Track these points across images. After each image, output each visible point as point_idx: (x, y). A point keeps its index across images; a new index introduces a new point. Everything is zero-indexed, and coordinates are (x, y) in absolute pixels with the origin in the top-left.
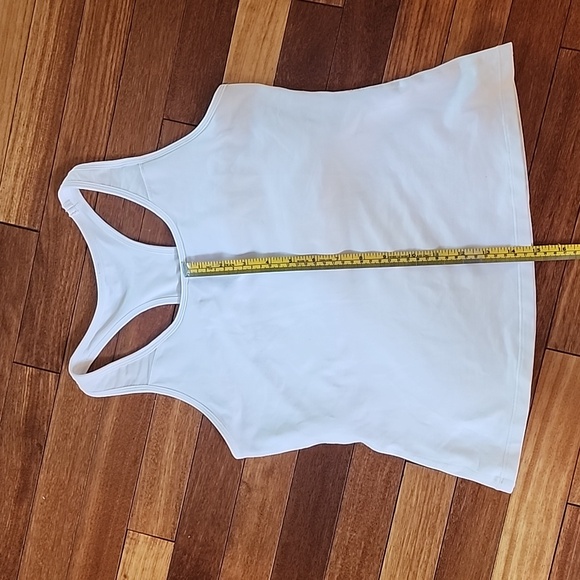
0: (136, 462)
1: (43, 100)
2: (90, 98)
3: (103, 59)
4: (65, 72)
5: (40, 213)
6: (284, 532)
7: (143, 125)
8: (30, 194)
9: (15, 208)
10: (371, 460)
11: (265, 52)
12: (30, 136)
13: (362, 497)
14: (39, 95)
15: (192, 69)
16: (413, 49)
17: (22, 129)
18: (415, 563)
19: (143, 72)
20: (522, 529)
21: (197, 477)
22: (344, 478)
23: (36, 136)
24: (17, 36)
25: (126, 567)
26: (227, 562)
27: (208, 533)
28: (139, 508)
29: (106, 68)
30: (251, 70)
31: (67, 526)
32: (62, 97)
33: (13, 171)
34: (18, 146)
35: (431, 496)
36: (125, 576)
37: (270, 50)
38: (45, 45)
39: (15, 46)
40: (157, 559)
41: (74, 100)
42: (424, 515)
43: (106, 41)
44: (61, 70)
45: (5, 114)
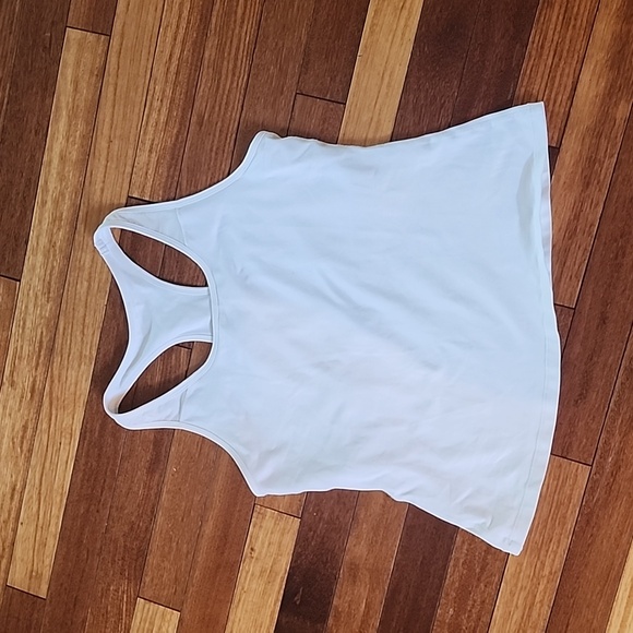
1: (177, 73)
2: (224, 72)
3: (237, 31)
4: (199, 46)
5: (173, 190)
6: (410, 515)
7: (275, 100)
8: (163, 170)
9: (149, 184)
11: (402, 23)
12: (164, 111)
14: (173, 68)
15: (327, 40)
16: (561, 18)
17: (156, 104)
18: (543, 552)
19: (277, 45)
23: (170, 111)
24: (152, 9)
25: (253, 540)
26: (351, 541)
27: (333, 512)
29: (240, 40)
30: (387, 40)
31: (197, 498)
32: (196, 71)
33: (147, 147)
34: (152, 121)
35: (563, 486)
36: (252, 549)
37: (408, 19)
38: (180, 17)
39: (150, 19)
40: (282, 534)
41: (208, 74)
42: (554, 505)
43: (240, 12)
44: (195, 43)
45: (140, 90)
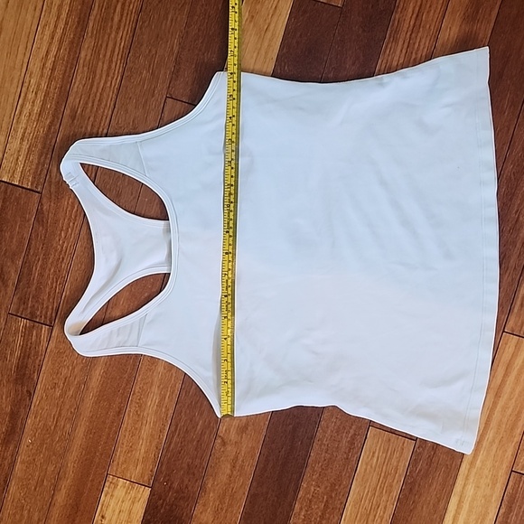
0: (120, 412)
1: (53, 69)
2: (98, 72)
3: (113, 36)
4: (75, 46)
5: (43, 176)
7: (146, 102)
8: (34, 157)
9: (19, 170)
10: (338, 423)
11: (266, 44)
12: (38, 103)
13: (329, 456)
14: (49, 65)
15: (197, 52)
16: (404, 51)
17: (31, 96)
18: (371, 517)
19: (150, 51)
20: (470, 491)
21: (176, 430)
22: (312, 438)
23: (44, 103)
24: (31, 8)
25: (104, 509)
26: (199, 508)
27: (183, 481)
28: (120, 454)
29: (115, 44)
30: (252, 57)
31: (51, 468)
32: (71, 68)
33: (20, 135)
34: (26, 112)
35: (390, 458)
36: (103, 517)
37: (271, 40)
38: (58, 18)
39: (29, 17)
40: (133, 503)
41: (83, 72)
42: (383, 474)
43: (116, 19)
44: (72, 42)
45: (16, 81)
